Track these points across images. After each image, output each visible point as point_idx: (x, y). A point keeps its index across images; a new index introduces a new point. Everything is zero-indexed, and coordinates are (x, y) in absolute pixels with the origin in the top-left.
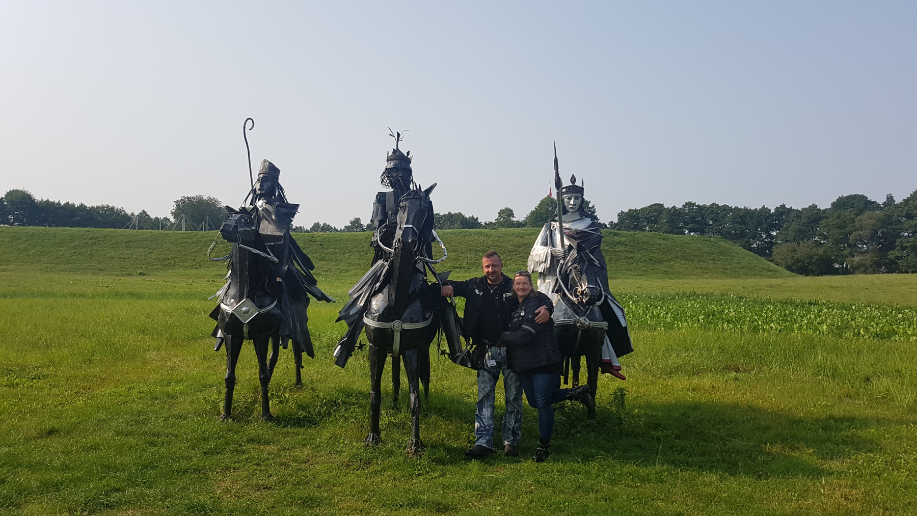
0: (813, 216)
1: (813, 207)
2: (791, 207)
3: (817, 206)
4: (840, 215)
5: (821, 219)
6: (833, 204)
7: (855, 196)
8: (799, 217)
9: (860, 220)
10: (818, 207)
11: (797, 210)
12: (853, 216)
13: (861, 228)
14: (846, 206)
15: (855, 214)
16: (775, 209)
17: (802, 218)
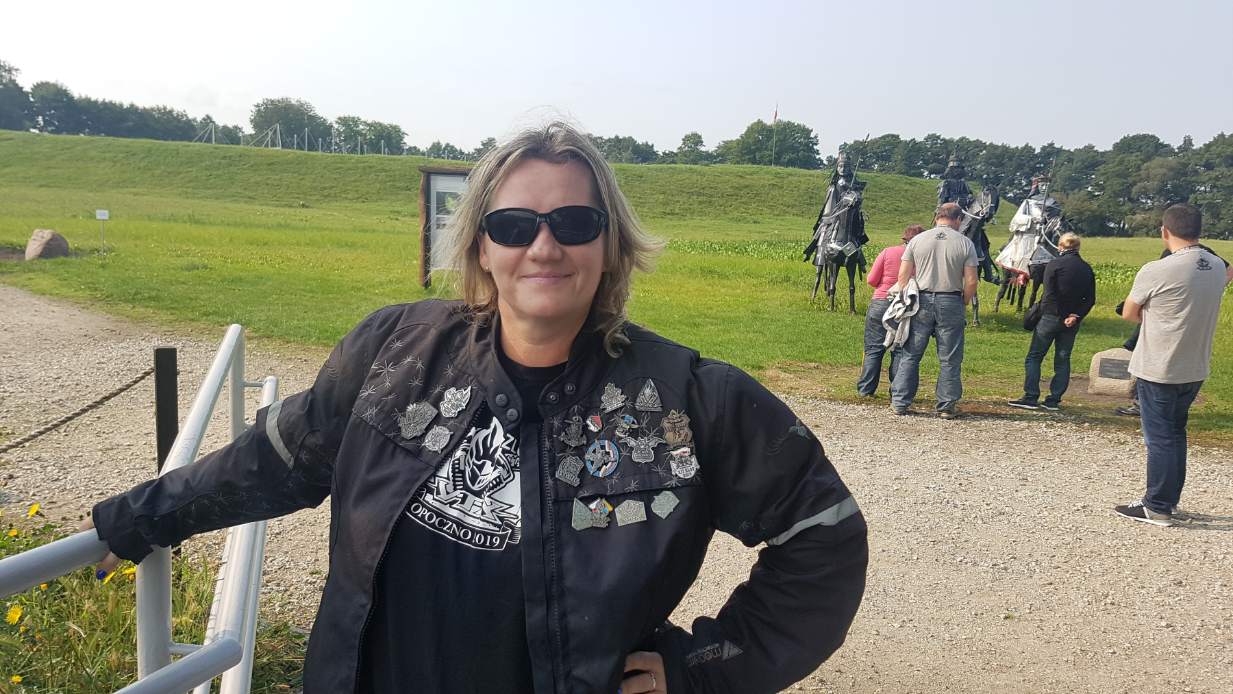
0: (1089, 160)
1: (1090, 148)
2: (1062, 147)
3: (1094, 147)
4: (1124, 161)
5: (1098, 164)
6: (1116, 146)
7: (1145, 136)
8: (1070, 160)
9: (1148, 168)
10: (1095, 149)
11: (1069, 151)
12: (1139, 162)
13: (1148, 178)
14: (1131, 149)
15: (1141, 160)
16: (1041, 148)
17: (1075, 161)
